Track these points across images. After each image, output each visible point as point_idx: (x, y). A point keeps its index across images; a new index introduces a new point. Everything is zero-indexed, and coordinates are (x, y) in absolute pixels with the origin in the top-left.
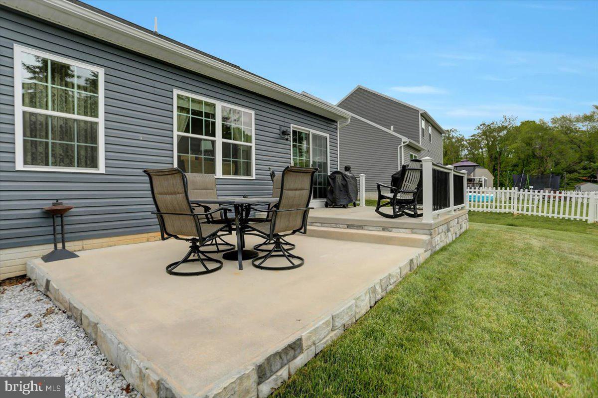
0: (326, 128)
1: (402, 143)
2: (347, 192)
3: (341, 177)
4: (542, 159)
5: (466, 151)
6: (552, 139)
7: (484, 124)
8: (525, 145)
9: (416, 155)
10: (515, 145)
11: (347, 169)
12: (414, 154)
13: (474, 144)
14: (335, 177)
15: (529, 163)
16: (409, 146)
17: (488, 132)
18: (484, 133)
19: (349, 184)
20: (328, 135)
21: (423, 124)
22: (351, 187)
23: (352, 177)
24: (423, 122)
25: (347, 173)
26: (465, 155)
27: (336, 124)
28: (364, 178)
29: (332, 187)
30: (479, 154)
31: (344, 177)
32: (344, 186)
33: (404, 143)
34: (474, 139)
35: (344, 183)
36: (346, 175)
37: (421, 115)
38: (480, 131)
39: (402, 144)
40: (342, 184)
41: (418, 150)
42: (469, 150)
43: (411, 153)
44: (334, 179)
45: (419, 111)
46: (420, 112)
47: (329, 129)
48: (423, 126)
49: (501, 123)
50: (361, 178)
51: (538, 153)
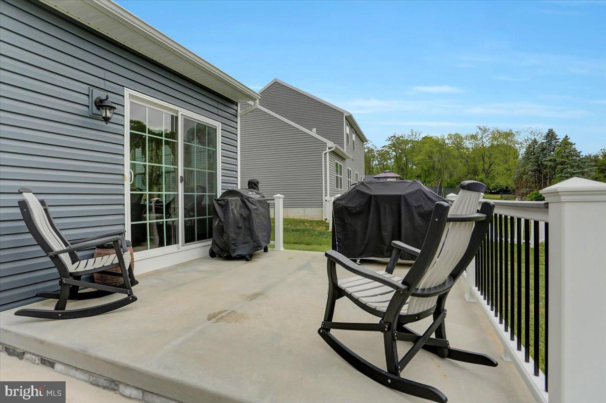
0: (215, 111)
1: (327, 148)
2: (250, 231)
3: (239, 203)
4: (440, 171)
5: (377, 161)
6: (448, 153)
7: (394, 136)
8: (427, 158)
9: (342, 164)
10: (420, 157)
11: (253, 185)
12: (339, 163)
13: (383, 155)
14: (227, 202)
15: (430, 174)
16: (335, 153)
17: (398, 143)
18: (394, 145)
19: (253, 214)
20: (218, 125)
21: (347, 130)
22: (257, 220)
23: (260, 201)
24: (348, 129)
25: (252, 194)
26: (376, 165)
27: (235, 107)
28: (281, 201)
29: (220, 220)
30: (387, 165)
31: (245, 202)
32: (244, 219)
33: (329, 149)
34: (383, 150)
35: (245, 213)
36: (248, 198)
37: (346, 119)
38: (390, 142)
39: (328, 150)
40: (241, 215)
41: (343, 158)
42: (378, 161)
43: (336, 161)
44: (225, 206)
45: (343, 114)
46: (345, 115)
47: (221, 113)
48: (348, 132)
49: (408, 136)
50: (276, 201)
51: (438, 165)
